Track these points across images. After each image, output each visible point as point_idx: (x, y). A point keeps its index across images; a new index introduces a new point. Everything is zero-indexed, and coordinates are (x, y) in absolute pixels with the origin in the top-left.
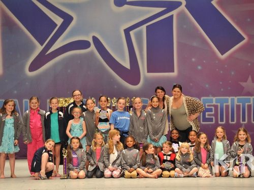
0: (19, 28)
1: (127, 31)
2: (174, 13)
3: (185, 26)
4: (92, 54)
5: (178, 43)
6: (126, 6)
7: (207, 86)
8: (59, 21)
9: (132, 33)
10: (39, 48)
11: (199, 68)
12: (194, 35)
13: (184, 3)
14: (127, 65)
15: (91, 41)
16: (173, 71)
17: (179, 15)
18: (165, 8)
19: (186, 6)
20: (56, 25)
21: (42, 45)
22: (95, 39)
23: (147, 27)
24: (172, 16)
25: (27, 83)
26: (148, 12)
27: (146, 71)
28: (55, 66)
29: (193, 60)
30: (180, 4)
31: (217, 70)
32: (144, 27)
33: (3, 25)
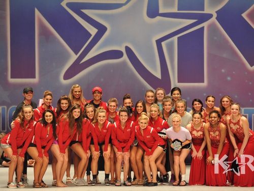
0: (55, 38)
1: (159, 42)
2: (205, 25)
3: (215, 38)
4: (124, 63)
5: (209, 54)
6: (158, 18)
7: (236, 97)
8: (93, 31)
9: (163, 44)
10: (74, 57)
11: (229, 78)
12: (223, 45)
13: (215, 15)
15: (124, 51)
16: (203, 82)
17: (210, 26)
18: (196, 20)
20: (91, 35)
21: (76, 54)
22: (128, 49)
23: (178, 38)
24: (203, 28)
25: (61, 91)
26: (180, 23)
27: (177, 81)
28: (89, 74)
29: (223, 71)
30: (210, 16)
31: (246, 81)
32: (175, 38)
33: (40, 34)
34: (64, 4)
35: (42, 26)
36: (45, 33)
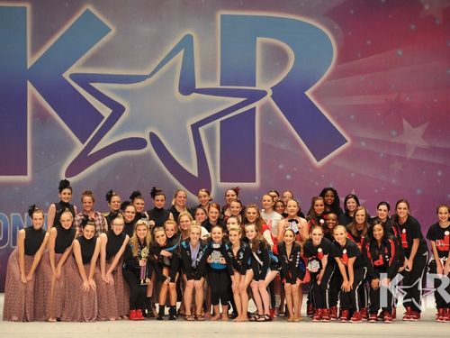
0: (55, 121)
1: (195, 128)
2: (257, 105)
3: (270, 123)
4: (148, 155)
5: (262, 144)
6: (194, 95)
8: (106, 112)
9: (201, 130)
10: (80, 147)
11: (288, 177)
12: (280, 133)
13: (270, 93)
14: (194, 171)
15: (147, 138)
16: (254, 181)
17: (262, 107)
18: (245, 99)
19: (273, 97)
20: (103, 117)
21: (83, 143)
22: (153, 136)
23: (221, 122)
26: (224, 102)
27: (219, 180)
28: (100, 169)
29: (281, 166)
30: (264, 94)
31: (312, 181)
32: (217, 122)
33: (34, 116)
34: (66, 75)
35: (37, 106)
36: (41, 114)
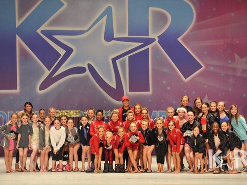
1: (114, 60)
2: (150, 46)
3: (158, 57)
4: (87, 77)
5: (153, 69)
6: (113, 41)
7: (174, 102)
8: (62, 52)
9: (117, 61)
10: (47, 73)
11: (169, 88)
13: (157, 39)
14: (114, 85)
15: (87, 67)
16: (149, 90)
17: (153, 48)
18: (142, 43)
19: (159, 42)
20: (61, 55)
21: (49, 70)
22: (89, 65)
23: (129, 57)
25: (38, 99)
26: (130, 46)
27: (128, 90)
28: (59, 86)
29: (164, 82)
30: (154, 40)
31: (182, 90)
32: (127, 57)
33: (20, 55)
34: (39, 31)
35: (22, 49)
36: (24, 54)
